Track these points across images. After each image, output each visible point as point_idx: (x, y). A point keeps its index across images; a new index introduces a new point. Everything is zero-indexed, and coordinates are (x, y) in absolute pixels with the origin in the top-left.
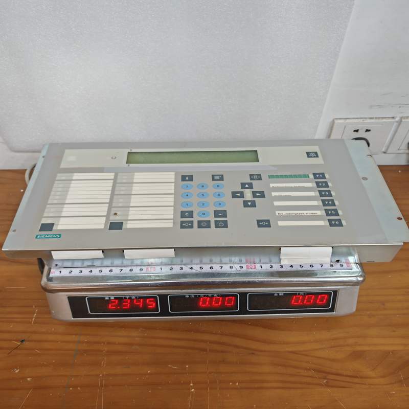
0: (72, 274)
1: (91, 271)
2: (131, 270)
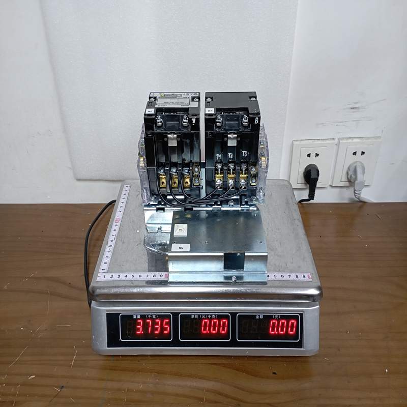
0: (113, 279)
1: (126, 276)
2: (155, 276)
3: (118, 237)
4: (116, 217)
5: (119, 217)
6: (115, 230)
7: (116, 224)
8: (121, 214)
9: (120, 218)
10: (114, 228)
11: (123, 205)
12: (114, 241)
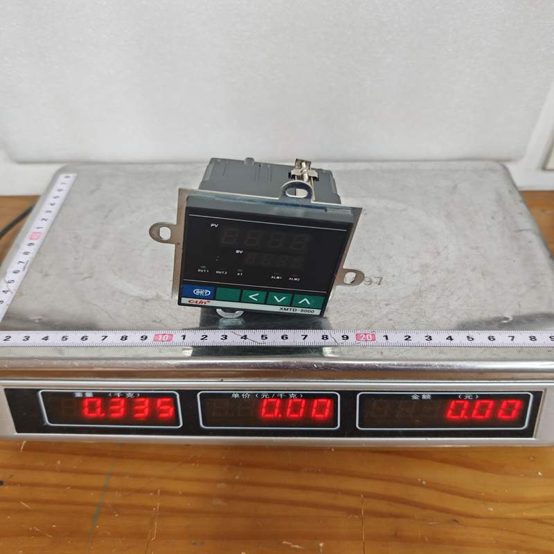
2: (124, 338)
3: (33, 266)
4: (33, 229)
5: (40, 230)
6: (26, 253)
7: (31, 242)
8: (45, 226)
9: (44, 231)
10: (25, 248)
11: (54, 209)
12: (22, 274)
